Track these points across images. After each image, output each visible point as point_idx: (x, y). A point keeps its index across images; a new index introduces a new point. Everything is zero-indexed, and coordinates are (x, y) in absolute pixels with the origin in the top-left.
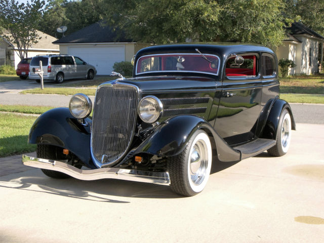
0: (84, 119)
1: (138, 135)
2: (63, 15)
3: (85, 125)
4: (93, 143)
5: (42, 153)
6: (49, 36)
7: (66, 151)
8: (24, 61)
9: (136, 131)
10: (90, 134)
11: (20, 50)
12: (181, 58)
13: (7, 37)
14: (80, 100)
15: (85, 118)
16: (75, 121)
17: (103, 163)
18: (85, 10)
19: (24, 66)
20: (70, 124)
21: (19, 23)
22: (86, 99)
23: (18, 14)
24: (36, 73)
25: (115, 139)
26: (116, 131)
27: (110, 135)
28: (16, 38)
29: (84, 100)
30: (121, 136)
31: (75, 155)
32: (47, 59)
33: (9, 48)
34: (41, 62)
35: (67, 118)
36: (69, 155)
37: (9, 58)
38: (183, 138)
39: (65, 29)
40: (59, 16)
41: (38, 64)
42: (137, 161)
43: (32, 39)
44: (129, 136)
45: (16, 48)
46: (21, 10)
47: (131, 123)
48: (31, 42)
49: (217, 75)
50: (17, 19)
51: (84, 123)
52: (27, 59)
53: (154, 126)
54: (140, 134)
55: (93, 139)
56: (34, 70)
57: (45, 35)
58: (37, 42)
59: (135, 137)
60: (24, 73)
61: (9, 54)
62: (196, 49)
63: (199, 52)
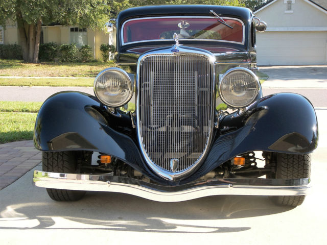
1: (217, 126)
7: (105, 159)
17: (176, 172)
25: (181, 135)
49: (243, 43)
53: (241, 112)
62: (211, 11)
63: (215, 14)
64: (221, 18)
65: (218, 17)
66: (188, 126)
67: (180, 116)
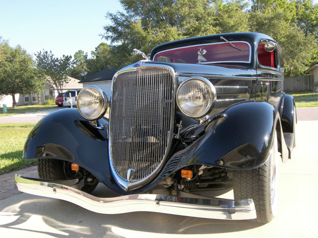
0: (97, 119)
1: (177, 137)
2: (85, 67)
3: (100, 128)
4: (113, 152)
5: (44, 170)
6: (76, 80)
7: (75, 167)
8: (60, 95)
9: (176, 130)
10: (108, 140)
11: (58, 90)
12: (202, 50)
13: (49, 81)
14: (91, 95)
15: (99, 118)
16: (86, 124)
17: (130, 182)
18: (99, 63)
19: (60, 98)
20: (80, 128)
21: (56, 71)
22: (100, 94)
23: (55, 65)
24: (67, 101)
25: (145, 145)
26: (145, 134)
27: (137, 140)
28: (55, 81)
29: (97, 95)
30: (152, 139)
31: (87, 171)
32: (75, 92)
33: (52, 88)
34: (70, 94)
35: (76, 121)
36: (79, 171)
37: (52, 95)
38: (263, 140)
39: (86, 73)
40: (83, 68)
41: (69, 96)
42: (183, 177)
43: (65, 81)
44: (165, 140)
45: (56, 88)
46: (57, 63)
47: (166, 120)
48: (64, 82)
49: (249, 62)
50: (54, 69)
51: (98, 126)
52: (62, 94)
53: (201, 121)
54: (180, 135)
55: (113, 146)
56: (66, 100)
57: (74, 79)
58: (68, 83)
59: (174, 141)
60: (60, 103)
61: (51, 93)
62: (221, 37)
63: (225, 39)
64: (230, 42)
65: (227, 42)
66: (152, 137)
67: (143, 127)
